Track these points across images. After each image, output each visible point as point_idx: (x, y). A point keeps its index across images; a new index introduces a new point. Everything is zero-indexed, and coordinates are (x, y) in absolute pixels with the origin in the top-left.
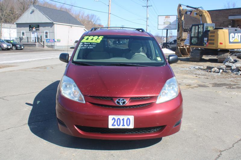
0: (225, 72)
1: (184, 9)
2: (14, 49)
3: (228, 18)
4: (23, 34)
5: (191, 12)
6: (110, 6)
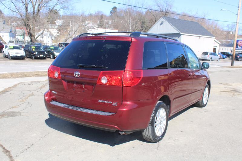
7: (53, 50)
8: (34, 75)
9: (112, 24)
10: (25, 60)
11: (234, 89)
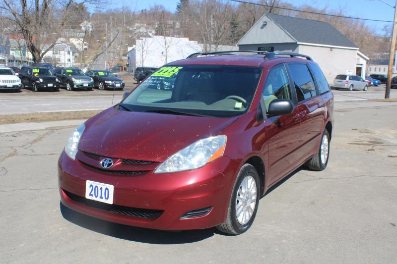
7: (70, 75)
8: (28, 119)
9: (181, 27)
10: (21, 93)
11: (376, 139)
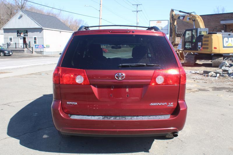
0: (222, 76)
1: (176, 14)
2: (2, 55)
3: (219, 22)
4: (11, 39)
5: (184, 17)
6: (101, 11)
